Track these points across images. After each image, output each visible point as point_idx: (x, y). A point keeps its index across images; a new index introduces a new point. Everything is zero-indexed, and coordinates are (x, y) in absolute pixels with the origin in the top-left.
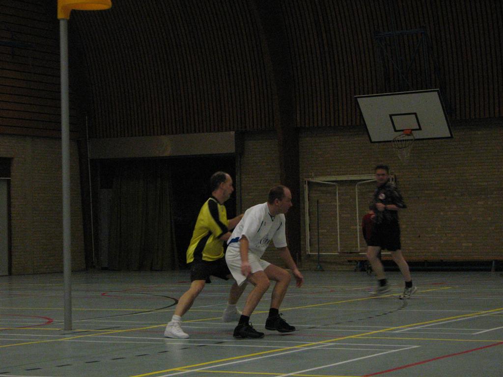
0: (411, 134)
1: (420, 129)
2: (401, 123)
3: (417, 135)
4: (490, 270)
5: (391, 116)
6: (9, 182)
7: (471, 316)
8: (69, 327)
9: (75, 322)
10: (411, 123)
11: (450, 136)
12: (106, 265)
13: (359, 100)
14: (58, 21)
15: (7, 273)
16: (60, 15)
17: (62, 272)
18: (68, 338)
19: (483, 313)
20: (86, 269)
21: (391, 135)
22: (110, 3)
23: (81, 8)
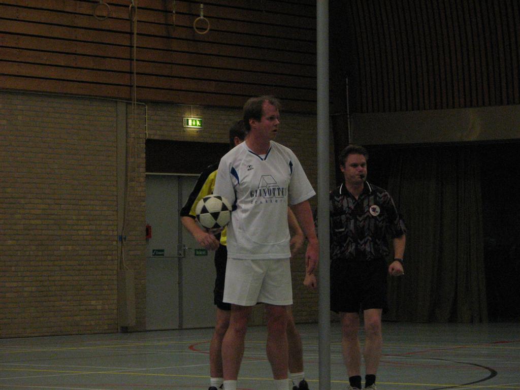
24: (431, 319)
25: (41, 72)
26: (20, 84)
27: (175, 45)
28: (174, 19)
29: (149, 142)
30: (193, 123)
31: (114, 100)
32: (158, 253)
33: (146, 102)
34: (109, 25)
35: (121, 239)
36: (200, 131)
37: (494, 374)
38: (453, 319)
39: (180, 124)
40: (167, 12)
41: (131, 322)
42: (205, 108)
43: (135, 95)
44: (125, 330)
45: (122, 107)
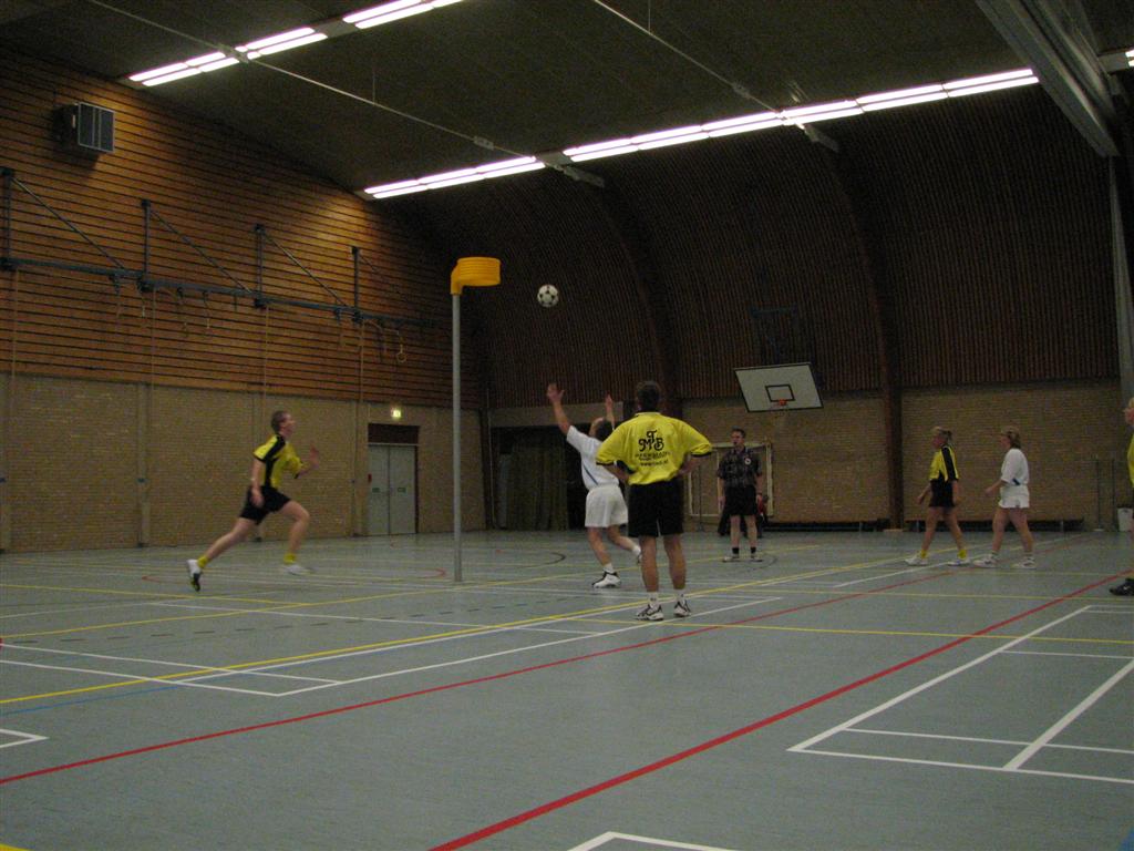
0: (785, 404)
1: (793, 399)
2: (777, 394)
3: (791, 405)
4: (857, 530)
5: (767, 388)
6: (416, 448)
7: (833, 571)
8: (458, 579)
9: (464, 575)
10: (783, 394)
11: (819, 405)
12: (504, 525)
13: (738, 373)
14: (450, 297)
15: (414, 531)
16: (453, 290)
17: (452, 531)
18: (458, 589)
19: (847, 568)
20: (487, 529)
21: (767, 406)
22: (498, 278)
23: (472, 284)
24: (537, 528)
25: (302, 383)
26: (294, 391)
27: (386, 369)
28: (385, 353)
29: (371, 426)
30: (397, 414)
31: (348, 400)
32: (376, 490)
33: (369, 401)
34: (347, 356)
35: (353, 482)
36: (401, 419)
37: (563, 558)
38: (549, 528)
39: (389, 414)
40: (381, 349)
41: (359, 531)
42: (405, 404)
43: (362, 397)
44: (356, 535)
45: (354, 404)
